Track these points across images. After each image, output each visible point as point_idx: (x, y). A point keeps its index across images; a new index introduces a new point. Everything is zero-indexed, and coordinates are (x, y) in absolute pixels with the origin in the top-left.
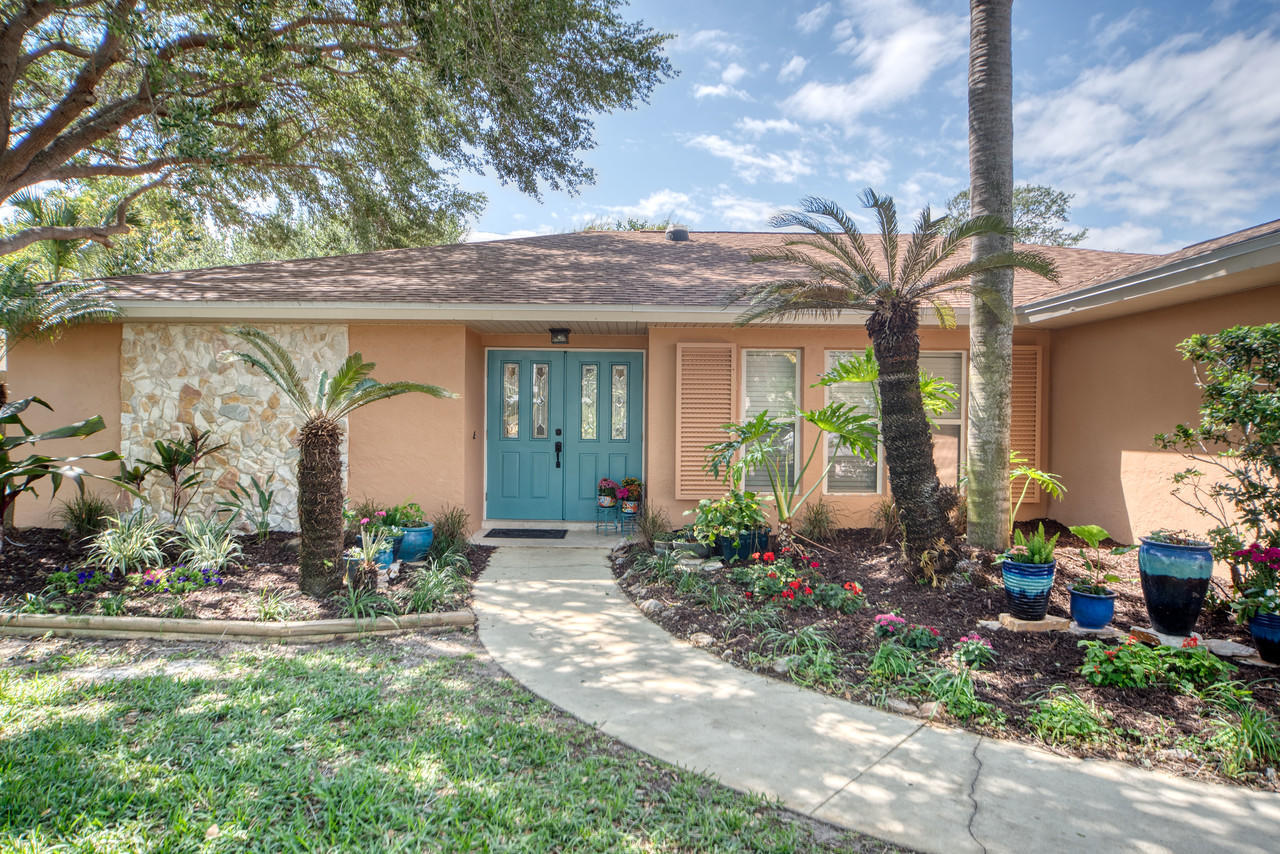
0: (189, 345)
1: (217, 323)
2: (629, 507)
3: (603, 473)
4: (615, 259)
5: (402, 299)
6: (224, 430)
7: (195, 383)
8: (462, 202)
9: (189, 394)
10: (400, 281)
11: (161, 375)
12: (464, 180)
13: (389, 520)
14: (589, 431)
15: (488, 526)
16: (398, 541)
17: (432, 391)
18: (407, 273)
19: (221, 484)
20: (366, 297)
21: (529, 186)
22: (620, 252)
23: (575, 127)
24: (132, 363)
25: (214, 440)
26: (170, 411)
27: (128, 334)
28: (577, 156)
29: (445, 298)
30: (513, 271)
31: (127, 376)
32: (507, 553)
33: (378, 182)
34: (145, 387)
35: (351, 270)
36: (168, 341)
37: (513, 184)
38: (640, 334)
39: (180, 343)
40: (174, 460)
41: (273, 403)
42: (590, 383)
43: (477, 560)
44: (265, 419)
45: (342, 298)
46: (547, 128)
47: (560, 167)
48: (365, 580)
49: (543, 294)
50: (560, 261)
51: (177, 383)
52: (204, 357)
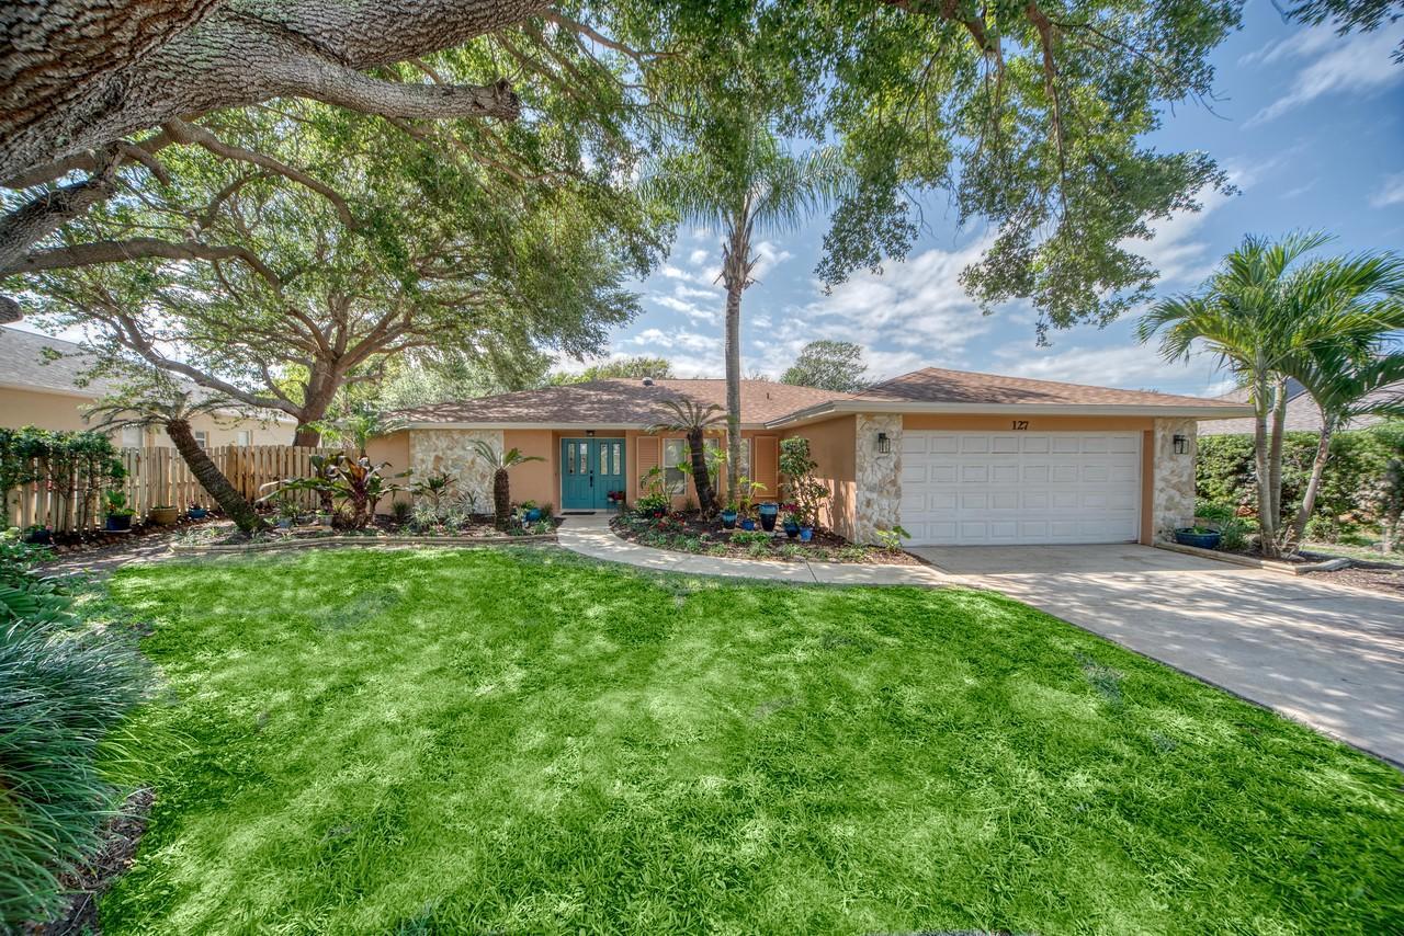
0: (438, 438)
1: (449, 431)
2: (620, 502)
3: (610, 488)
4: (618, 397)
5: (526, 421)
6: (455, 473)
7: (440, 454)
8: (547, 361)
9: (438, 459)
10: (526, 411)
11: (426, 451)
12: (549, 352)
13: (524, 506)
14: (604, 471)
15: (563, 511)
16: (528, 514)
17: (541, 460)
18: (528, 406)
19: (452, 495)
20: (511, 419)
21: (580, 359)
22: (620, 393)
23: (600, 334)
24: (414, 446)
25: (451, 478)
26: (430, 466)
27: (412, 435)
28: (601, 347)
29: (545, 420)
30: (572, 405)
31: (412, 452)
32: (570, 519)
33: (508, 352)
34: (420, 456)
35: (504, 405)
36: (429, 437)
37: (573, 358)
38: (623, 433)
39: (434, 438)
40: (435, 485)
41: (473, 462)
42: (604, 452)
43: (557, 522)
44: (470, 468)
45: (503, 420)
46: (587, 334)
47: (595, 351)
48: (518, 524)
49: (584, 418)
50: (594, 398)
51: (433, 455)
52: (443, 443)
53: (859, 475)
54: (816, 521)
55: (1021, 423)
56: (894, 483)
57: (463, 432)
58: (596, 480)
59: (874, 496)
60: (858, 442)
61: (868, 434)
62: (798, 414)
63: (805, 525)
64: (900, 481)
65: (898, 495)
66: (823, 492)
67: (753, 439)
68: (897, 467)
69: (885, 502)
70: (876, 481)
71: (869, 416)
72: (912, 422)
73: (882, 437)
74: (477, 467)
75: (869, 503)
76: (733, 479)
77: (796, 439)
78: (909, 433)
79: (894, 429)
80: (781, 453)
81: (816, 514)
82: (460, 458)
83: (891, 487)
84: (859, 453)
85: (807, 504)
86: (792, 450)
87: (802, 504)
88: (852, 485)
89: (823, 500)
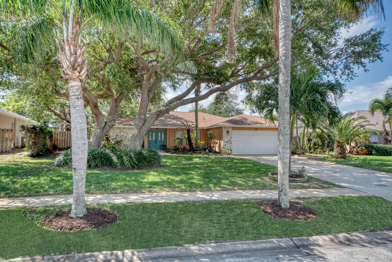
1: (120, 128)
2: (164, 148)
3: (161, 144)
7: (117, 134)
11: (113, 133)
14: (159, 139)
24: (110, 132)
34: (112, 135)
38: (166, 129)
39: (116, 130)
41: (126, 136)
42: (159, 134)
44: (125, 138)
51: (115, 134)
52: (118, 131)
53: (223, 139)
54: (215, 150)
55: (256, 129)
56: (230, 141)
57: (123, 128)
58: (157, 142)
59: (226, 144)
60: (223, 132)
61: (225, 131)
62: (211, 126)
63: (213, 150)
64: (232, 141)
65: (231, 143)
66: (216, 143)
67: (200, 131)
68: (231, 138)
69: (229, 145)
70: (227, 140)
71: (225, 127)
72: (234, 128)
73: (228, 132)
74: (127, 138)
75: (225, 145)
76: (197, 141)
77: (211, 132)
78: (233, 131)
79: (230, 130)
80: (208, 135)
81: (215, 148)
82: (123, 135)
83: (230, 142)
84: (223, 135)
85: (213, 146)
86: (210, 134)
87: (212, 146)
88: (222, 141)
89: (217, 145)
